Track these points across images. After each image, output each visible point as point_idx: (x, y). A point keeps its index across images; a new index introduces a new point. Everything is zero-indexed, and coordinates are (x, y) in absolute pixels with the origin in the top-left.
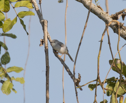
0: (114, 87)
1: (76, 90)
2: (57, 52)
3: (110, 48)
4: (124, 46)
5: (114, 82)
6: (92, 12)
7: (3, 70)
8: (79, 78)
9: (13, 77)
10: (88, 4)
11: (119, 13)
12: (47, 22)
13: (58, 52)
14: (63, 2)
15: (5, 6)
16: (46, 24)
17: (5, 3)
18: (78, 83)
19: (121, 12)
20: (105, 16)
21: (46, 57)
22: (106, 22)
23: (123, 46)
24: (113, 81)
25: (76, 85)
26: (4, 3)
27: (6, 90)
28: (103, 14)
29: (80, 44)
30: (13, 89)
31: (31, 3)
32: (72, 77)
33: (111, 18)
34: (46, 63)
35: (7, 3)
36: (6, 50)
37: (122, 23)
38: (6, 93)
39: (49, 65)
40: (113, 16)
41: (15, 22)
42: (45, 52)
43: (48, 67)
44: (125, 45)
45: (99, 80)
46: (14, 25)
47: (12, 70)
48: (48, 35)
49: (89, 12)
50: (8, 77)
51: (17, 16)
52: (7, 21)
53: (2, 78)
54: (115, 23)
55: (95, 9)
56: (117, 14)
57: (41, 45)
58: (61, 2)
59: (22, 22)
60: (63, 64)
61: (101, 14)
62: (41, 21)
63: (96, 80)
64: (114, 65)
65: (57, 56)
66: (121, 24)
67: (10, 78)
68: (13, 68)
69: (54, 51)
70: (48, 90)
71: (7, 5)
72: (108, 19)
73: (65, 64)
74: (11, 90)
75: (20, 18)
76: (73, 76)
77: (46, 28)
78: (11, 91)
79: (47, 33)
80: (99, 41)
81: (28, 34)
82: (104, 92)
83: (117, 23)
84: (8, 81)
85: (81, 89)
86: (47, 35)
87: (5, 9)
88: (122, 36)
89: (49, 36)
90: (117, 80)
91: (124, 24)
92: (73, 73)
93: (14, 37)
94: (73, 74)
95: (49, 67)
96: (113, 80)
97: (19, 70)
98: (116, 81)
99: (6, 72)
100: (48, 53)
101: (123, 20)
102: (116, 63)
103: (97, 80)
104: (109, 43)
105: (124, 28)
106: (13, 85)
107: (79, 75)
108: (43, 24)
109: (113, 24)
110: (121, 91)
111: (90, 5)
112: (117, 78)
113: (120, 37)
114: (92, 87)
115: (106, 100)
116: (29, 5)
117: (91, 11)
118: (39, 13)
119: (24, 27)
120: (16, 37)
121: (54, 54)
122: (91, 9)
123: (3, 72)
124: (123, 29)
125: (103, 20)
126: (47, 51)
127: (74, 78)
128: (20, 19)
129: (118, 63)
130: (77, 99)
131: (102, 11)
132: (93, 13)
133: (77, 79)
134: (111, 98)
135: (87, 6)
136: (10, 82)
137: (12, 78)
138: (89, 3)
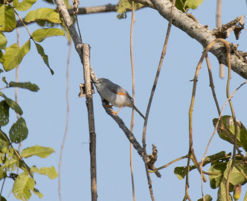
0: (225, 170)
1: (148, 178)
2: (110, 104)
3: (214, 95)
4: (239, 87)
5: (224, 162)
6: (175, 25)
7: (15, 153)
8: (154, 154)
9: (35, 166)
10: (168, 10)
11: (229, 26)
12: (90, 48)
13: (112, 106)
14: (126, 17)
15: (6, 19)
16: (86, 52)
17: (6, 14)
18: (153, 163)
19: (233, 22)
20: (201, 31)
21: (89, 115)
22: (204, 42)
23: (238, 89)
24: (223, 160)
25: (147, 167)
26: (4, 13)
27: (22, 192)
28: (196, 27)
29: (154, 87)
30: (36, 191)
31: (57, 12)
32: (140, 153)
33: (213, 35)
34: (89, 127)
35: (10, 14)
36: (19, 115)
37: (235, 44)
38: (21, 197)
39: (94, 131)
40: (216, 31)
41: (26, 50)
42: (88, 106)
43: (93, 134)
44: (241, 86)
45: (192, 157)
46: (24, 55)
47: (33, 153)
48: (92, 72)
49: (170, 25)
50: (24, 167)
51: (31, 38)
52: (12, 49)
53: (12, 168)
54: (221, 44)
55: (181, 19)
56: (224, 28)
57: (82, 95)
58: (123, 18)
59: (41, 50)
60: (123, 129)
61: (194, 27)
62: (77, 47)
63: (186, 157)
64: (222, 128)
65: (109, 113)
66: (232, 46)
67: (29, 169)
68: (33, 149)
69: (104, 103)
70: (94, 180)
71: (10, 17)
72: (208, 37)
73: (126, 128)
74: (32, 191)
75: (36, 42)
76: (141, 151)
77: (86, 59)
78: (30, 194)
79: (90, 69)
80: (191, 81)
81: (52, 72)
82: (203, 179)
83: (224, 44)
84: (25, 174)
85: (159, 175)
86: (90, 73)
87: (6, 27)
88: (235, 68)
89: (93, 74)
90: (230, 158)
91: (238, 45)
92: (141, 145)
93: (34, 88)
94: (142, 147)
95: (95, 136)
96: (222, 157)
97: (45, 152)
98: (227, 160)
99: (21, 158)
100: (93, 108)
101: (237, 38)
102: (227, 125)
103: (188, 157)
104: (212, 85)
105: (238, 53)
106: (35, 183)
107: (154, 147)
108: (81, 52)
109: (218, 46)
110: (238, 178)
111: (171, 11)
112: (230, 154)
113: (232, 71)
114: (182, 172)
115: (210, 196)
116: (54, 17)
117: (173, 23)
118: (73, 32)
119: (46, 59)
120: (39, 89)
121: (105, 108)
122: (174, 21)
123: (15, 156)
124: (237, 56)
125: (198, 40)
126: (90, 103)
127: (145, 153)
128: (36, 44)
129: (230, 124)
130: (151, 194)
131: (195, 23)
132: (178, 27)
133: (151, 156)
134: (219, 192)
135: (166, 15)
136: (29, 176)
137: (32, 169)
138: (169, 8)
